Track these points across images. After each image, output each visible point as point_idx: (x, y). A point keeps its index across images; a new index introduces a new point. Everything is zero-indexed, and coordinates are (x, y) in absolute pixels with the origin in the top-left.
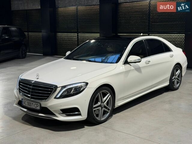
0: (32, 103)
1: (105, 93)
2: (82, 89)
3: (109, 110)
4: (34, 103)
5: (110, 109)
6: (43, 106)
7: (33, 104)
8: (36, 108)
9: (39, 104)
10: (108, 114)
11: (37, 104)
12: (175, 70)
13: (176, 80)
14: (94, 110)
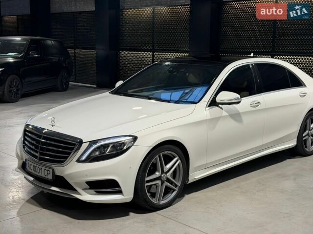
0: (40, 167)
1: (170, 155)
2: (125, 148)
3: (176, 186)
4: (43, 168)
5: (179, 184)
6: (57, 173)
7: (41, 169)
8: (46, 177)
9: (51, 170)
10: (175, 193)
11: (49, 169)
12: (309, 120)
13: (310, 138)
14: (146, 185)
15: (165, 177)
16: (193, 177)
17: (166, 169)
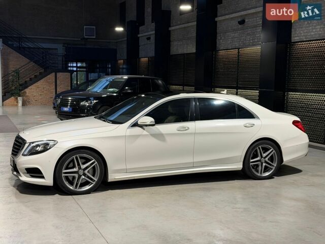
1: (88, 157)
2: (48, 148)
3: (93, 180)
5: (96, 179)
12: (259, 148)
13: (264, 164)
14: (63, 175)
15: (81, 172)
16: (113, 177)
17: (83, 167)
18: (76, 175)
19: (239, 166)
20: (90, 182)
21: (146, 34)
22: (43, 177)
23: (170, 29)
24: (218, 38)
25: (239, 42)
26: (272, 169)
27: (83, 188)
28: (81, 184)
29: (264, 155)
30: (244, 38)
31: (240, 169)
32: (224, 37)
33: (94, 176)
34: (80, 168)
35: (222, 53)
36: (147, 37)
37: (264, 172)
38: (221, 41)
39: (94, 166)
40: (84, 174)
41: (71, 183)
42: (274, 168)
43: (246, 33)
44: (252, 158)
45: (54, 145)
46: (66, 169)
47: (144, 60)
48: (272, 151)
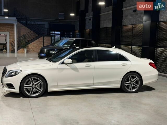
1: (38, 79)
5: (42, 90)
12: (130, 77)
13: (132, 85)
14: (24, 87)
15: (34, 86)
16: (50, 89)
17: (35, 84)
18: (31, 88)
19: (118, 86)
20: (38, 92)
21: (89, 17)
22: (14, 88)
23: (100, 14)
24: (123, 19)
25: (134, 21)
26: (137, 88)
27: (35, 94)
28: (34, 92)
29: (133, 80)
30: (136, 19)
31: (119, 87)
32: (126, 19)
33: (40, 89)
34: (33, 84)
35: (125, 27)
36: (89, 19)
37: (132, 89)
38: (125, 21)
39: (41, 83)
40: (36, 88)
41: (29, 92)
42: (138, 87)
43: (137, 17)
44: (126, 82)
45: (20, 72)
46: (26, 85)
47: (88, 30)
48: (137, 78)
